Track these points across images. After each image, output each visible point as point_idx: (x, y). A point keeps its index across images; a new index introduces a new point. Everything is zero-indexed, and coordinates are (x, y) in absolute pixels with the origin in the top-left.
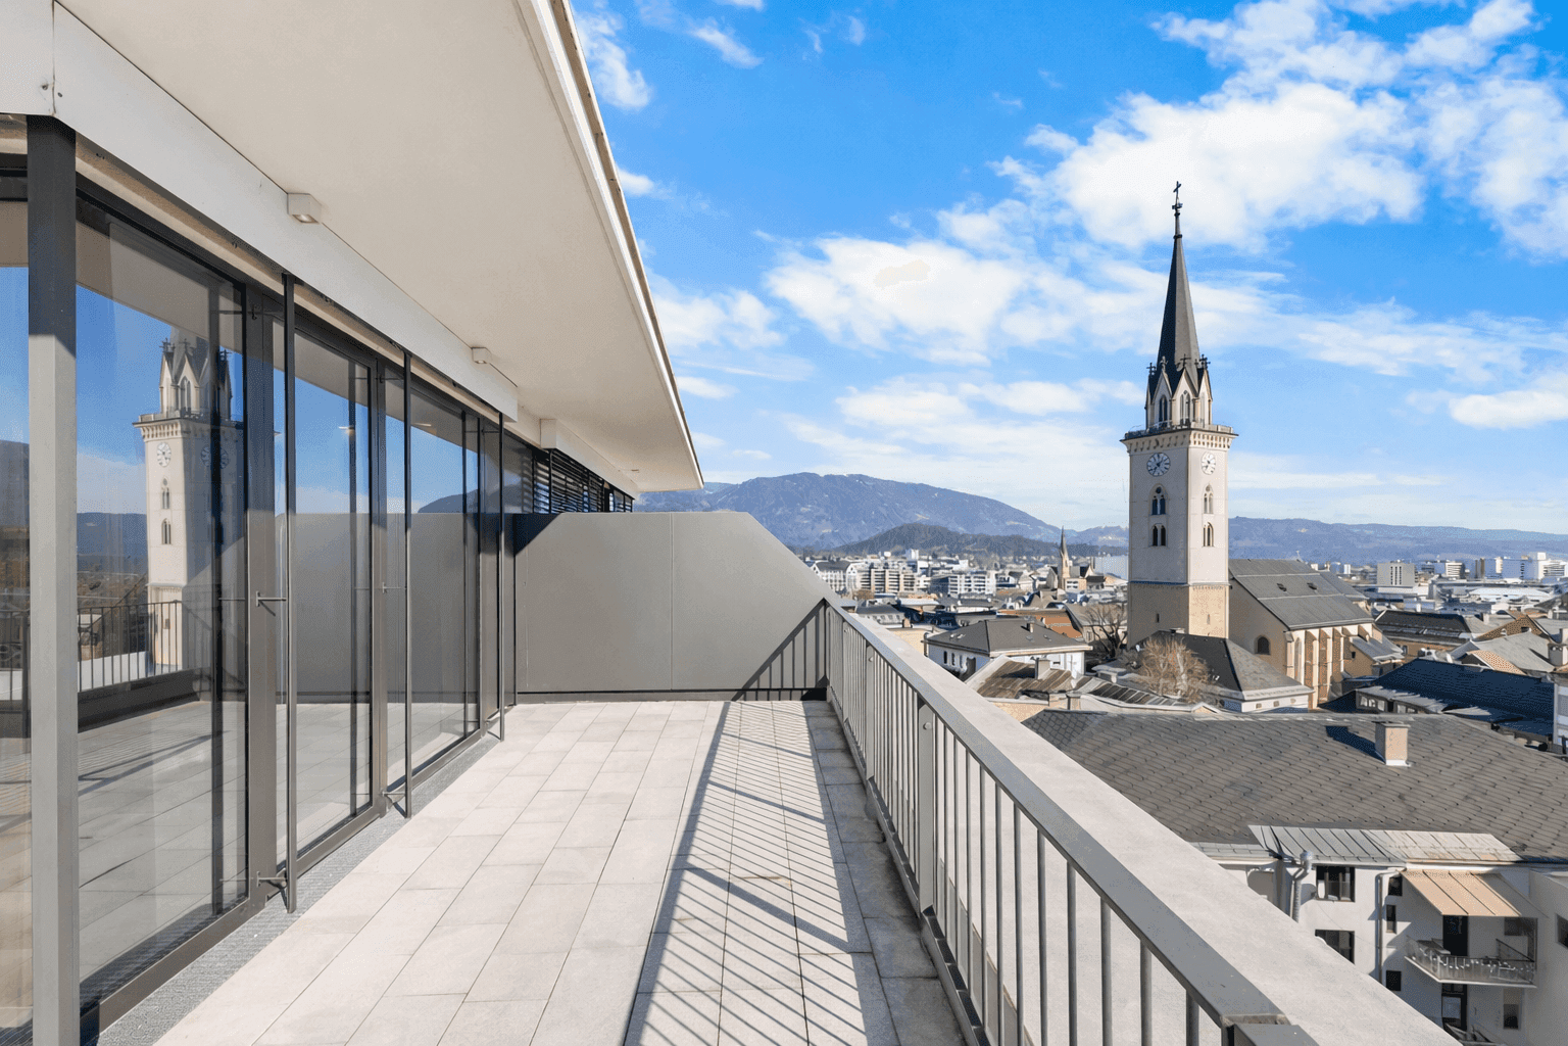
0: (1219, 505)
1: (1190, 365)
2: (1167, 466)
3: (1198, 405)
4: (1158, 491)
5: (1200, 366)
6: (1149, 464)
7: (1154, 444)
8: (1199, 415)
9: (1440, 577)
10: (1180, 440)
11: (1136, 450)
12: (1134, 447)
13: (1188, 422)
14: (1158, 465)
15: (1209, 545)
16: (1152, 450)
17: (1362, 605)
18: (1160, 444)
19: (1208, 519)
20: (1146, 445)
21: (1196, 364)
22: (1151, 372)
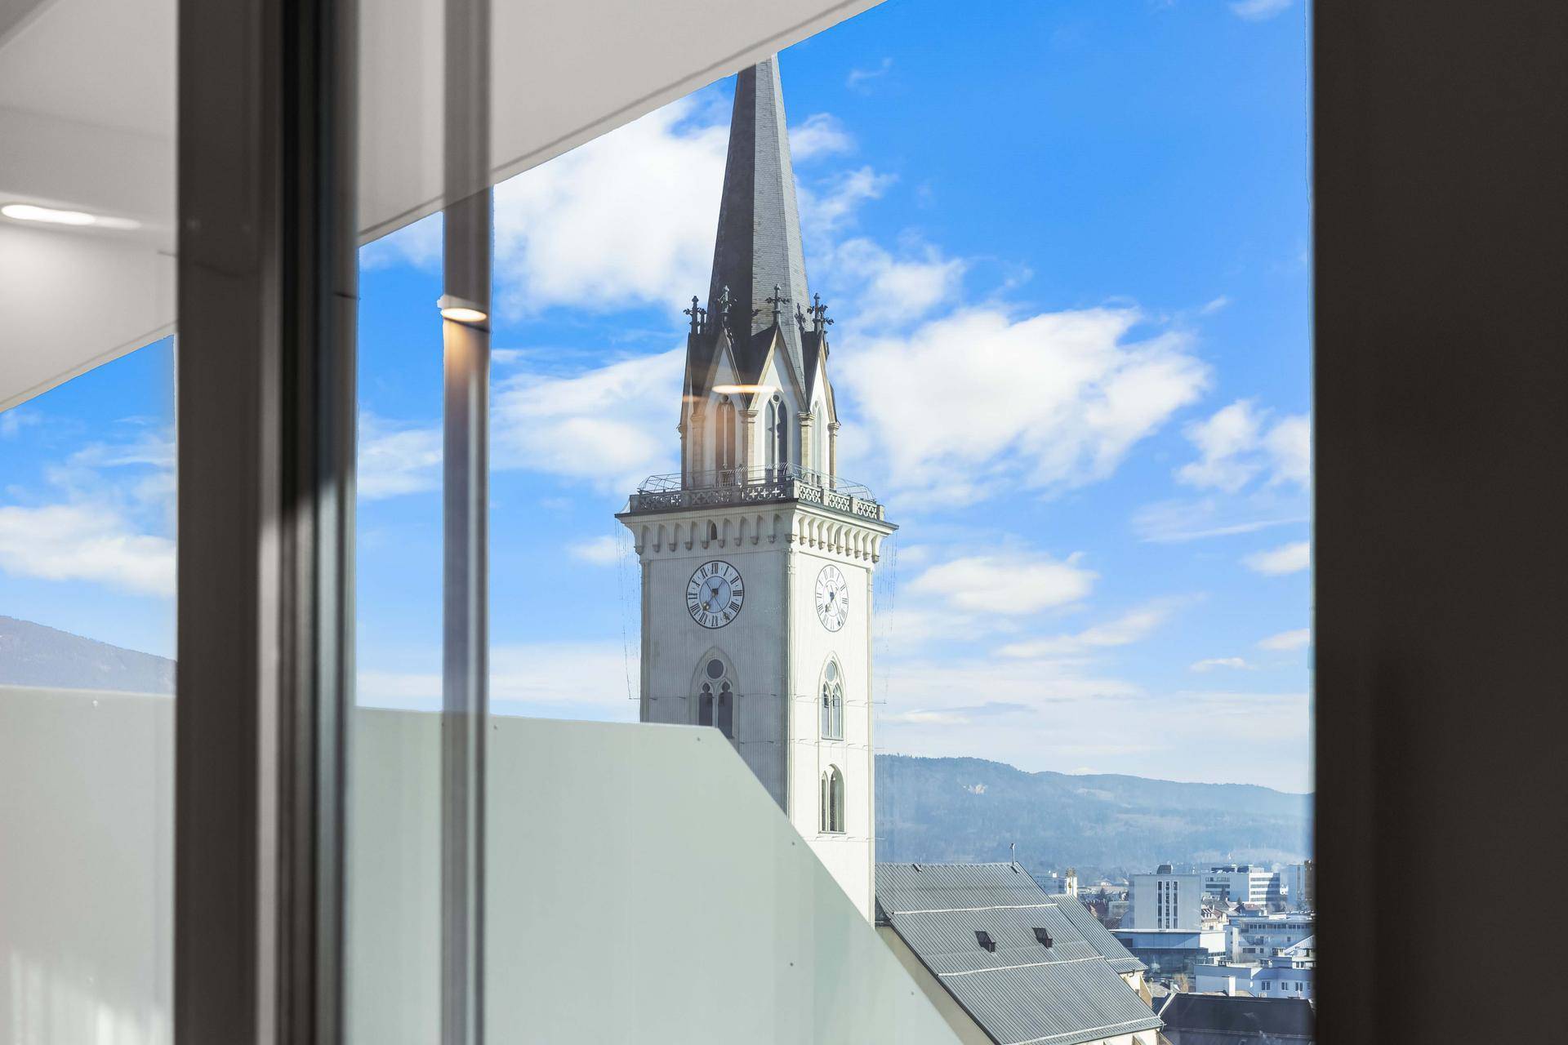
0: (855, 717)
1: (787, 324)
2: (738, 600)
3: (808, 433)
4: (715, 669)
5: (809, 327)
6: (693, 589)
7: (703, 532)
8: (809, 464)
9: (1240, 908)
10: (768, 528)
11: (658, 548)
12: (653, 538)
13: (786, 483)
14: (715, 591)
15: (832, 829)
16: (698, 550)
17: (1135, 981)
18: (720, 536)
19: (833, 754)
20: (685, 535)
21: (800, 318)
22: (694, 323)
